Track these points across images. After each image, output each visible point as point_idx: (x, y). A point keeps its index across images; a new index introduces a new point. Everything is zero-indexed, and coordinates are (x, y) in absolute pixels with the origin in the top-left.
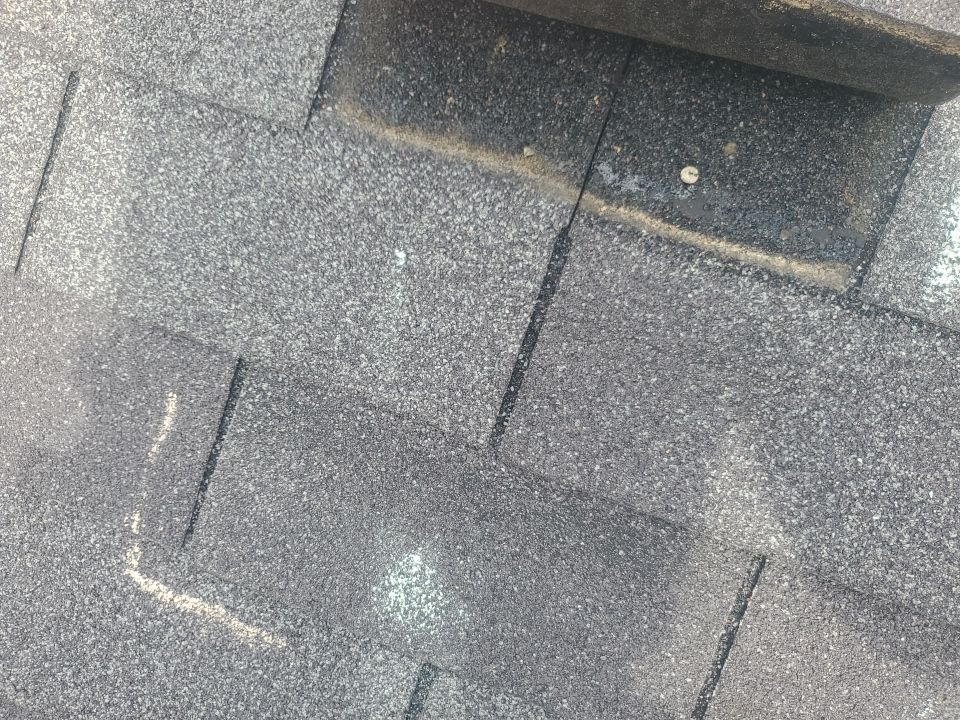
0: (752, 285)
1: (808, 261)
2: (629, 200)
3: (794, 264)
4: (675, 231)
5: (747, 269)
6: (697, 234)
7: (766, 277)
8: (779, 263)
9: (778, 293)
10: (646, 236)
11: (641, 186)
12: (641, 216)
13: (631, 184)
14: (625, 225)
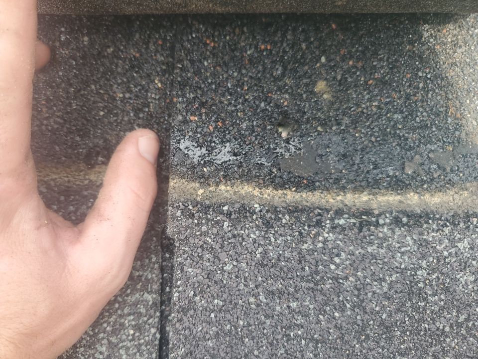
0: (394, 232)
1: (440, 189)
2: (226, 173)
3: (427, 197)
4: (291, 196)
5: (383, 216)
6: (317, 193)
7: (405, 220)
8: (413, 200)
9: (421, 234)
10: (260, 211)
11: (235, 155)
12: (246, 189)
13: (223, 155)
14: (232, 204)
